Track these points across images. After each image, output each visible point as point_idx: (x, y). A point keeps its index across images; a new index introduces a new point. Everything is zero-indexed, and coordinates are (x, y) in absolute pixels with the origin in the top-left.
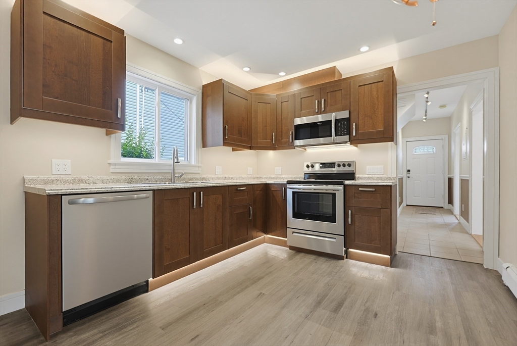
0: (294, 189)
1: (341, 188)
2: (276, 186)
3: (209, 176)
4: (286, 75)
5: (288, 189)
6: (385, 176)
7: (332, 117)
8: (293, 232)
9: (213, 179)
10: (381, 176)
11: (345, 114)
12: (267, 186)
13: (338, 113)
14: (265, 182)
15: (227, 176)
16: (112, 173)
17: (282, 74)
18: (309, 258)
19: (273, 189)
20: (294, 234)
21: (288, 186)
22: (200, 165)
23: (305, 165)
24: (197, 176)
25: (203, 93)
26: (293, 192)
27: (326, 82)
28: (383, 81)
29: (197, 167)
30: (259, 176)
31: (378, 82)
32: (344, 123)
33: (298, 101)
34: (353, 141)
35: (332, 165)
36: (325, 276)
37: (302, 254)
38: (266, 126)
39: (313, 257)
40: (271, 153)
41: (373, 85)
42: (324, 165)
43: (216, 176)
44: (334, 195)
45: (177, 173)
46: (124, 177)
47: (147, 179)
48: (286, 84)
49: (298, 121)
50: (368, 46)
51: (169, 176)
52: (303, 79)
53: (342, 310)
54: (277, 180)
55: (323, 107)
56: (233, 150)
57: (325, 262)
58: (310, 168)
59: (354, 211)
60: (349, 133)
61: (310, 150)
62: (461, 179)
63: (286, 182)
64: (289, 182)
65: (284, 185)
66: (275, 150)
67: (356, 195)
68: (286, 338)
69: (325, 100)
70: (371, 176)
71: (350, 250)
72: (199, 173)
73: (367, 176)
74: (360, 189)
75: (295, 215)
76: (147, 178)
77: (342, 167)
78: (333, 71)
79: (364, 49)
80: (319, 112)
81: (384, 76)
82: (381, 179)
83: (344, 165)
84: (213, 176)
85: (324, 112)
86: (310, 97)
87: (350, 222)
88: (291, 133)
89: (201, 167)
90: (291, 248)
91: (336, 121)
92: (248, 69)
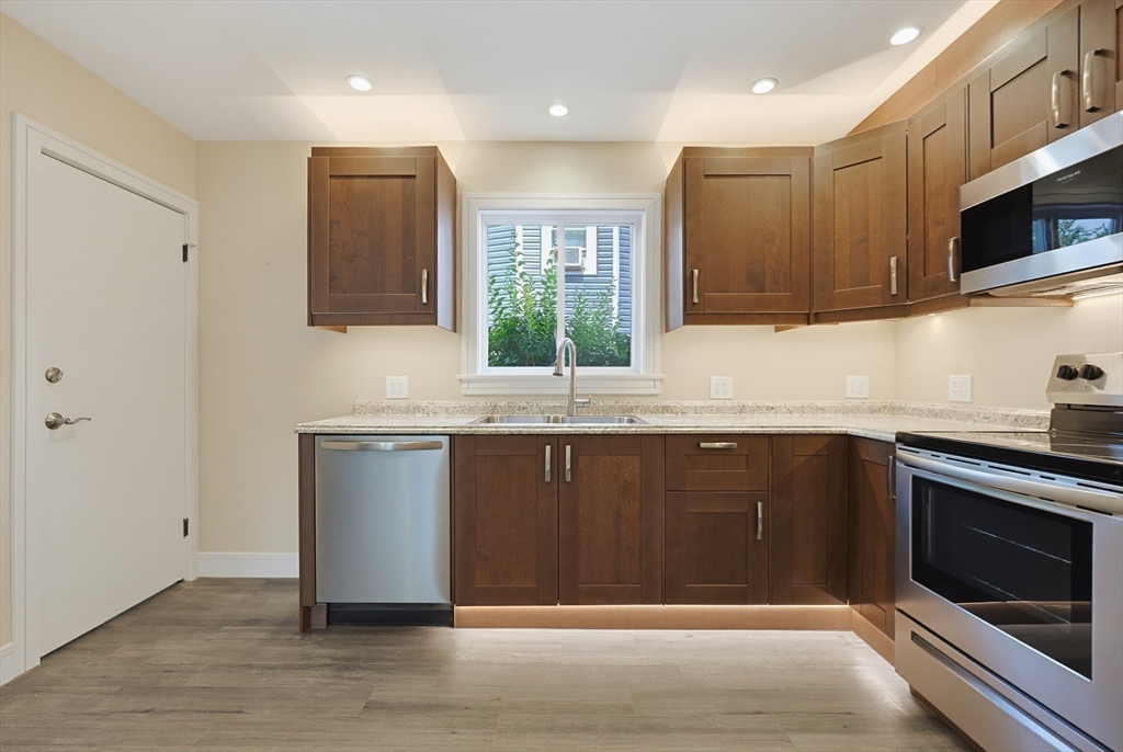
2: (874, 446)
3: (685, 403)
9: (696, 410)
12: (851, 441)
14: (843, 430)
15: (750, 403)
16: (465, 396)
19: (865, 457)
21: (899, 454)
24: (645, 403)
25: (665, 199)
26: (915, 478)
29: (650, 380)
30: (897, 404)
46: (482, 403)
55: (1086, 91)
56: (777, 330)
58: (1082, 380)
72: (654, 395)
80: (1076, 120)
84: (699, 403)
88: (951, 246)
89: (662, 380)
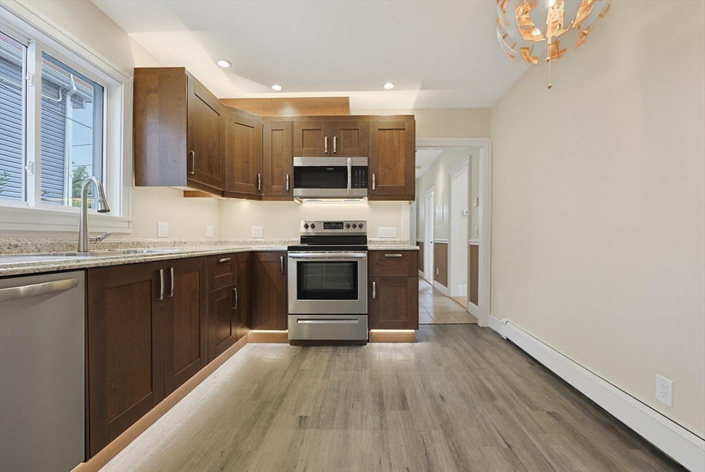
0: (299, 258)
1: (363, 255)
2: (269, 255)
3: (148, 240)
4: (283, 90)
5: (289, 259)
6: (398, 239)
7: (349, 162)
8: (298, 320)
9: (154, 244)
10: (394, 239)
11: (362, 162)
12: (253, 254)
13: (354, 158)
14: (250, 250)
15: (176, 240)
17: (277, 87)
18: (326, 352)
19: (262, 260)
20: (299, 322)
21: (289, 254)
22: (130, 218)
23: (303, 224)
24: (124, 239)
25: (135, 83)
26: (298, 262)
27: (337, 115)
28: (404, 129)
29: (125, 221)
30: (222, 240)
31: (399, 129)
32: (362, 173)
33: (298, 131)
34: (372, 197)
35: (339, 225)
36: (361, 370)
37: (313, 349)
38: (247, 162)
39: (330, 349)
40: (245, 204)
41: (394, 131)
42: (327, 225)
43: (160, 240)
44: (355, 264)
45: (91, 233)
47: (16, 246)
48: (276, 104)
49: (298, 162)
50: (393, 84)
51: (74, 240)
52: (299, 104)
53: (409, 404)
54: (269, 246)
55: (335, 147)
57: (348, 353)
58: (310, 227)
59: (378, 283)
60: (367, 185)
61: (307, 204)
62: (471, 246)
63: (286, 248)
64: (291, 249)
65: (284, 254)
66: (261, 200)
67: (381, 263)
68: (380, 463)
69: (337, 139)
70: (383, 239)
71: (372, 331)
72: (128, 234)
73: (379, 239)
74: (386, 255)
75: (302, 294)
76: (14, 243)
77: (351, 227)
78: (345, 103)
79: (389, 86)
80: (330, 154)
81: (406, 124)
82: (395, 243)
83: (354, 226)
84: (154, 240)
85: (336, 155)
86: (317, 131)
87: (374, 297)
88: (288, 177)
89: (132, 222)
90: (294, 343)
91: (353, 168)
92: (225, 64)
